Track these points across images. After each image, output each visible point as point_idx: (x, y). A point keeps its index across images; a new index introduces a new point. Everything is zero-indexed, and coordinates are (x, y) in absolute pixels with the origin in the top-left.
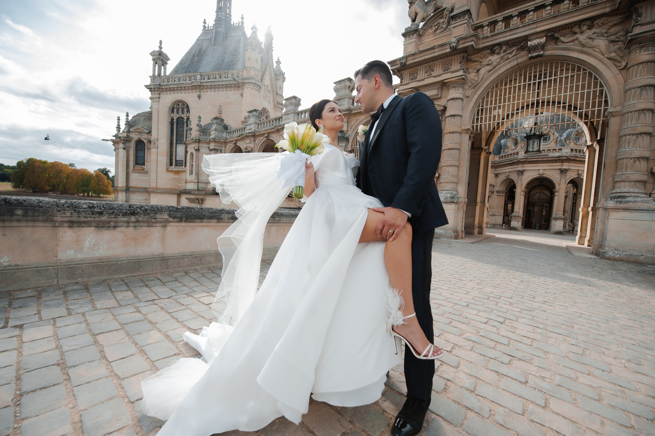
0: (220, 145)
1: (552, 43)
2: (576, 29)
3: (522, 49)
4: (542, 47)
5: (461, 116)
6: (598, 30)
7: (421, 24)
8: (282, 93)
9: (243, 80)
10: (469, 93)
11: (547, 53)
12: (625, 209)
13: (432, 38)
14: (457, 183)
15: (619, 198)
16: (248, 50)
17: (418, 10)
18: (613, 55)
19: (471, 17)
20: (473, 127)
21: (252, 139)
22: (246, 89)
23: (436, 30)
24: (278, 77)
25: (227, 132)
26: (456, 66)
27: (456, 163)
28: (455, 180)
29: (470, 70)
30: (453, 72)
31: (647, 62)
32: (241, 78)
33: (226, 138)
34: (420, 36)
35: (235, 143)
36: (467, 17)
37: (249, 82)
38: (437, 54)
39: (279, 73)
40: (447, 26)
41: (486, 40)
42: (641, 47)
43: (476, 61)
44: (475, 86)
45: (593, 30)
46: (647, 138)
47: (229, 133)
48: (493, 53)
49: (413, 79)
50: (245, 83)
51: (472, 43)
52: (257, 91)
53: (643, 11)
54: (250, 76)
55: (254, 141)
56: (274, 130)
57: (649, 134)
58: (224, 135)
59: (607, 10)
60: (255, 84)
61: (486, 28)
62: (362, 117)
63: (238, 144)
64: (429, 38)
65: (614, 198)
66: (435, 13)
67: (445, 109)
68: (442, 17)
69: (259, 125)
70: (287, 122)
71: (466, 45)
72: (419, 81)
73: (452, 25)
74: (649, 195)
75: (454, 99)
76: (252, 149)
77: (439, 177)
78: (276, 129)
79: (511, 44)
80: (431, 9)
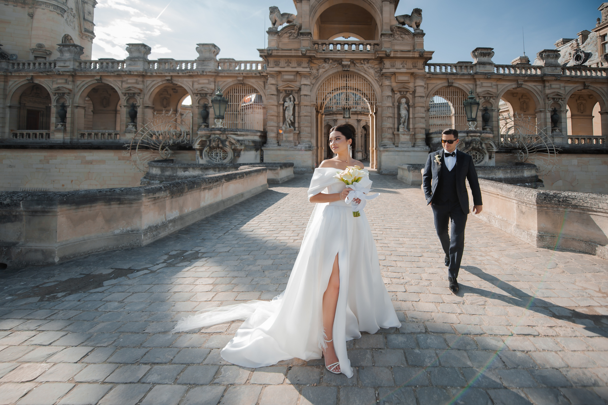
1: (353, 65)
2: (362, 61)
3: (340, 64)
4: (349, 66)
5: (310, 96)
6: (370, 65)
7: (280, 28)
10: (314, 81)
11: (351, 70)
12: (387, 151)
13: (288, 41)
14: (311, 138)
15: (384, 145)
17: (277, 19)
18: (377, 78)
20: (317, 103)
21: (70, 79)
22: (39, 10)
23: (290, 36)
26: (305, 64)
29: (313, 68)
30: (304, 68)
31: (388, 86)
34: (279, 35)
36: (310, 36)
38: (293, 54)
40: (297, 36)
41: (321, 54)
42: (386, 78)
43: (316, 64)
44: (317, 78)
45: (369, 65)
46: (391, 119)
48: (325, 62)
49: (277, 65)
52: (60, 16)
55: (73, 81)
56: (112, 74)
57: (391, 117)
58: (4, 64)
59: (373, 58)
61: (320, 46)
62: (230, 80)
63: (36, 81)
64: (285, 39)
65: (382, 146)
66: (288, 24)
67: (300, 90)
68: (294, 29)
69: (80, 64)
70: (133, 68)
71: (311, 54)
72: (281, 67)
73: (301, 37)
74: (394, 144)
75: (305, 85)
76: (70, 90)
77: (299, 133)
78: (116, 74)
79: (335, 60)
80: (285, 19)
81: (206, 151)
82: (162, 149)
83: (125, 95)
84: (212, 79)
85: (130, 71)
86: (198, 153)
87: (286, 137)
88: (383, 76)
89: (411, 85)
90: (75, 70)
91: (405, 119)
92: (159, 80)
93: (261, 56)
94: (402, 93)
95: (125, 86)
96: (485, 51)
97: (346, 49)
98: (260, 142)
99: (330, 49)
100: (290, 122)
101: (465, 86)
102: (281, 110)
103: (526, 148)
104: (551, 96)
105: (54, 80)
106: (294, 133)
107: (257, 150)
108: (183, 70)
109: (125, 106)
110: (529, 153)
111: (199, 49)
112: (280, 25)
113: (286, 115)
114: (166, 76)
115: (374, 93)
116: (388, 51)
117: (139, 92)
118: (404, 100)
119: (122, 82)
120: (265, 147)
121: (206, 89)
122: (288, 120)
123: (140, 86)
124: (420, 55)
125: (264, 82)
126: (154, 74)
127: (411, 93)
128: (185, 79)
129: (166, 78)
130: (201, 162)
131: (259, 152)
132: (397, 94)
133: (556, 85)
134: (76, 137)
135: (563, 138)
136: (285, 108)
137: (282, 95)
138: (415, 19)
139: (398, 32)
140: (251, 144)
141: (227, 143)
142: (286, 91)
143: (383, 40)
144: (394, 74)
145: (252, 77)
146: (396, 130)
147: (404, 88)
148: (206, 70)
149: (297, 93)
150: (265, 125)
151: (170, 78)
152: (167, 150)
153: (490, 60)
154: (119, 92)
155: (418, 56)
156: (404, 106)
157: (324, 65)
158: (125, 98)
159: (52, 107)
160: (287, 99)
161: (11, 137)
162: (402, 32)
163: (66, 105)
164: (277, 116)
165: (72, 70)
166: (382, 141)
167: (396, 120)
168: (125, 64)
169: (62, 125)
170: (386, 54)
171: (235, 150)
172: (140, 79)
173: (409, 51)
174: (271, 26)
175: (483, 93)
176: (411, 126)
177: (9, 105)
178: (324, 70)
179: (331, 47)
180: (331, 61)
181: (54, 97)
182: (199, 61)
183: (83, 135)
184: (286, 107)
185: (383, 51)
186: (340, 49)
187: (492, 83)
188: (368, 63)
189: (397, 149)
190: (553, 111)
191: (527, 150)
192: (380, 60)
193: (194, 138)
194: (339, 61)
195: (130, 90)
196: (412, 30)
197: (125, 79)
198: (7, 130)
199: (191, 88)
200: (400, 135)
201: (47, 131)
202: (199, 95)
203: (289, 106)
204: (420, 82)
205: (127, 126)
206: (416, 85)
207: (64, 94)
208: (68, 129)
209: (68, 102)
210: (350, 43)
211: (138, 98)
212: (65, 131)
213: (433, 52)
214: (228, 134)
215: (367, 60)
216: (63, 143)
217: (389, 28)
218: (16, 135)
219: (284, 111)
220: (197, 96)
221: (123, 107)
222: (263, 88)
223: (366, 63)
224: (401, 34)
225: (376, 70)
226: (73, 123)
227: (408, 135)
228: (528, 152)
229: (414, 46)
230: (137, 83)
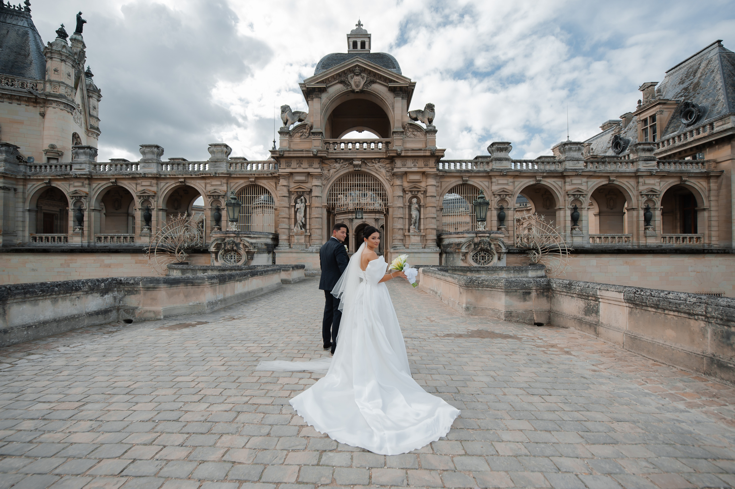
0: (14, 182)
1: (364, 165)
2: (373, 161)
3: (351, 163)
4: (360, 166)
5: (321, 197)
6: (382, 165)
7: (291, 127)
8: (97, 115)
9: (47, 96)
10: (325, 182)
11: (363, 169)
12: (397, 253)
13: (299, 140)
14: (322, 240)
15: (394, 247)
16: (54, 59)
17: (289, 118)
18: (388, 178)
19: (322, 135)
20: (328, 203)
21: (87, 182)
22: (50, 109)
23: (301, 136)
24: (91, 94)
25: (26, 165)
26: (316, 165)
27: (321, 227)
28: (321, 237)
29: (324, 169)
30: (315, 168)
31: (400, 185)
32: (41, 92)
33: (25, 173)
34: (290, 135)
35: (49, 182)
36: (321, 136)
37: (56, 101)
38: (304, 155)
39: (91, 88)
40: (309, 136)
41: (332, 154)
42: (397, 178)
43: (327, 164)
44: (328, 179)
45: (380, 164)
46: (401, 220)
47: (31, 167)
48: (336, 162)
49: (289, 166)
50: (49, 100)
51: (326, 155)
52: (70, 114)
53: (396, 161)
54: (58, 93)
56: (126, 177)
57: (402, 218)
58: (22, 168)
59: (385, 157)
60: (68, 104)
61: (331, 145)
62: (242, 181)
63: (54, 184)
64: (297, 139)
65: (393, 247)
66: (300, 123)
67: (311, 191)
68: (305, 129)
69: (95, 165)
70: (147, 170)
71: (322, 155)
72: (293, 169)
73: (312, 137)
74: (404, 245)
75: (316, 186)
76: (87, 194)
77: (310, 236)
78: (131, 176)
79: (346, 160)
80: (296, 118)
81: (221, 254)
82: (178, 252)
83: (140, 198)
84: (224, 181)
85: (145, 174)
86: (213, 255)
87: (297, 239)
88: (394, 175)
89: (423, 184)
90: (91, 173)
91: (416, 220)
92: (173, 182)
93: (272, 157)
94: (413, 193)
95: (140, 188)
96: (501, 146)
97: (358, 148)
98: (272, 245)
99: (342, 148)
100: (301, 224)
101: (480, 183)
102: (293, 212)
103: (539, 248)
104: (571, 193)
105: (71, 182)
106: (305, 236)
107: (269, 252)
108: (196, 172)
109: (140, 209)
110: (542, 253)
111: (211, 149)
112: (292, 124)
113: (298, 217)
114: (179, 178)
115: (385, 193)
116: (399, 150)
117: (153, 194)
118: (415, 200)
119: (137, 184)
120: (277, 249)
121: (219, 192)
122: (299, 222)
123: (154, 189)
124: (431, 153)
125: (276, 183)
126: (168, 176)
127: (422, 192)
128: (198, 181)
129: (180, 180)
130: (216, 264)
131: (271, 255)
132: (408, 194)
133: (576, 181)
134: (93, 242)
135: (583, 237)
136: (296, 209)
137: (293, 197)
138: (428, 115)
139: (410, 130)
140: (264, 247)
141: (241, 246)
142: (297, 192)
143: (395, 138)
144: (406, 173)
145: (264, 178)
146: (407, 231)
147: (415, 187)
148: (218, 172)
149: (309, 194)
150: (276, 226)
151: (183, 180)
152: (182, 253)
153: (508, 155)
154: (134, 195)
155: (429, 154)
156: (415, 206)
157: (335, 164)
158: (139, 201)
159: (70, 210)
160: (299, 201)
161: (31, 241)
162: (414, 129)
163: (83, 208)
164: (289, 218)
165: (88, 173)
166: (393, 242)
167: (407, 220)
168: (139, 166)
169: (80, 229)
170: (397, 153)
171: (248, 253)
172: (154, 181)
173: (420, 150)
174: (282, 125)
175: (498, 191)
176: (422, 227)
177: (28, 208)
178: (335, 170)
179: (343, 145)
180: (342, 161)
181: (72, 201)
182: (212, 162)
183: (99, 238)
184: (298, 209)
185: (394, 150)
186: (351, 148)
187: (508, 180)
188: (379, 162)
189: (407, 250)
190: (574, 208)
191: (540, 250)
192: (391, 159)
193: (207, 241)
194: (350, 161)
195: (145, 193)
196: (424, 126)
197: (139, 181)
198: (27, 234)
199: (204, 190)
200: (411, 236)
201: (64, 234)
202: (212, 198)
203: (300, 208)
204: (431, 181)
205: (142, 230)
206: (428, 184)
207: (81, 197)
208: (86, 233)
209: (85, 206)
210: (361, 142)
211: (152, 201)
212: (82, 235)
213: (444, 150)
214: (242, 237)
215: (378, 160)
216: (81, 247)
217: (401, 125)
218: (35, 239)
219: (296, 212)
220: (209, 198)
221: (138, 210)
222: (275, 189)
223: (377, 162)
224: (413, 131)
225: (387, 169)
226: (89, 226)
227: (418, 235)
228: (540, 252)
229: (426, 144)
230: (151, 186)
